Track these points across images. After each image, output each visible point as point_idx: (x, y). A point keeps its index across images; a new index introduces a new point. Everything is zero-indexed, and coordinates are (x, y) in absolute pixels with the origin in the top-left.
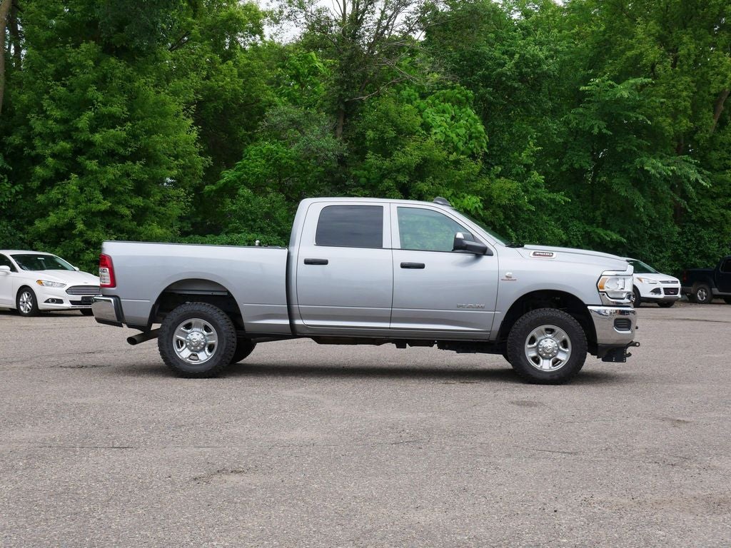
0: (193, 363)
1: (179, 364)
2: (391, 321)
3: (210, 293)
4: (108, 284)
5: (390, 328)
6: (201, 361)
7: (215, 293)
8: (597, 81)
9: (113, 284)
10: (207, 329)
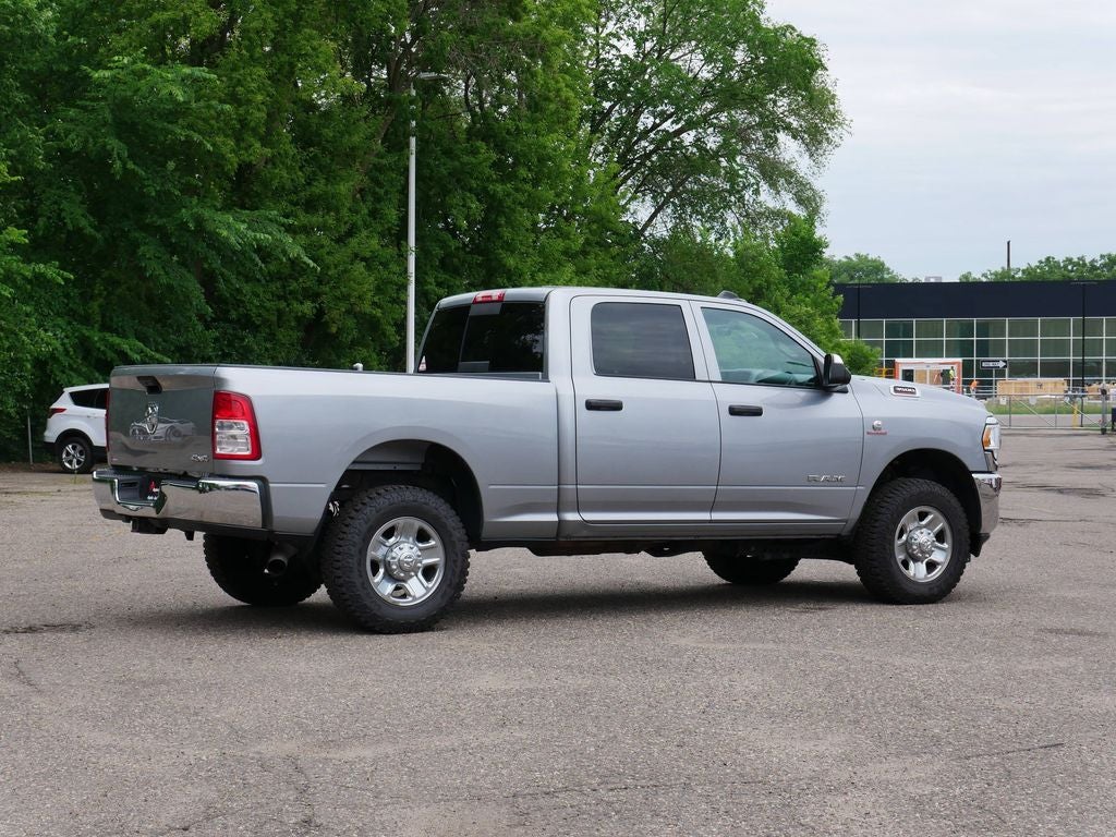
0: (403, 602)
1: (380, 606)
2: (712, 508)
3: (391, 467)
4: (248, 453)
5: (711, 521)
6: (415, 598)
7: (399, 468)
8: (125, 61)
9: (256, 453)
10: (422, 537)
